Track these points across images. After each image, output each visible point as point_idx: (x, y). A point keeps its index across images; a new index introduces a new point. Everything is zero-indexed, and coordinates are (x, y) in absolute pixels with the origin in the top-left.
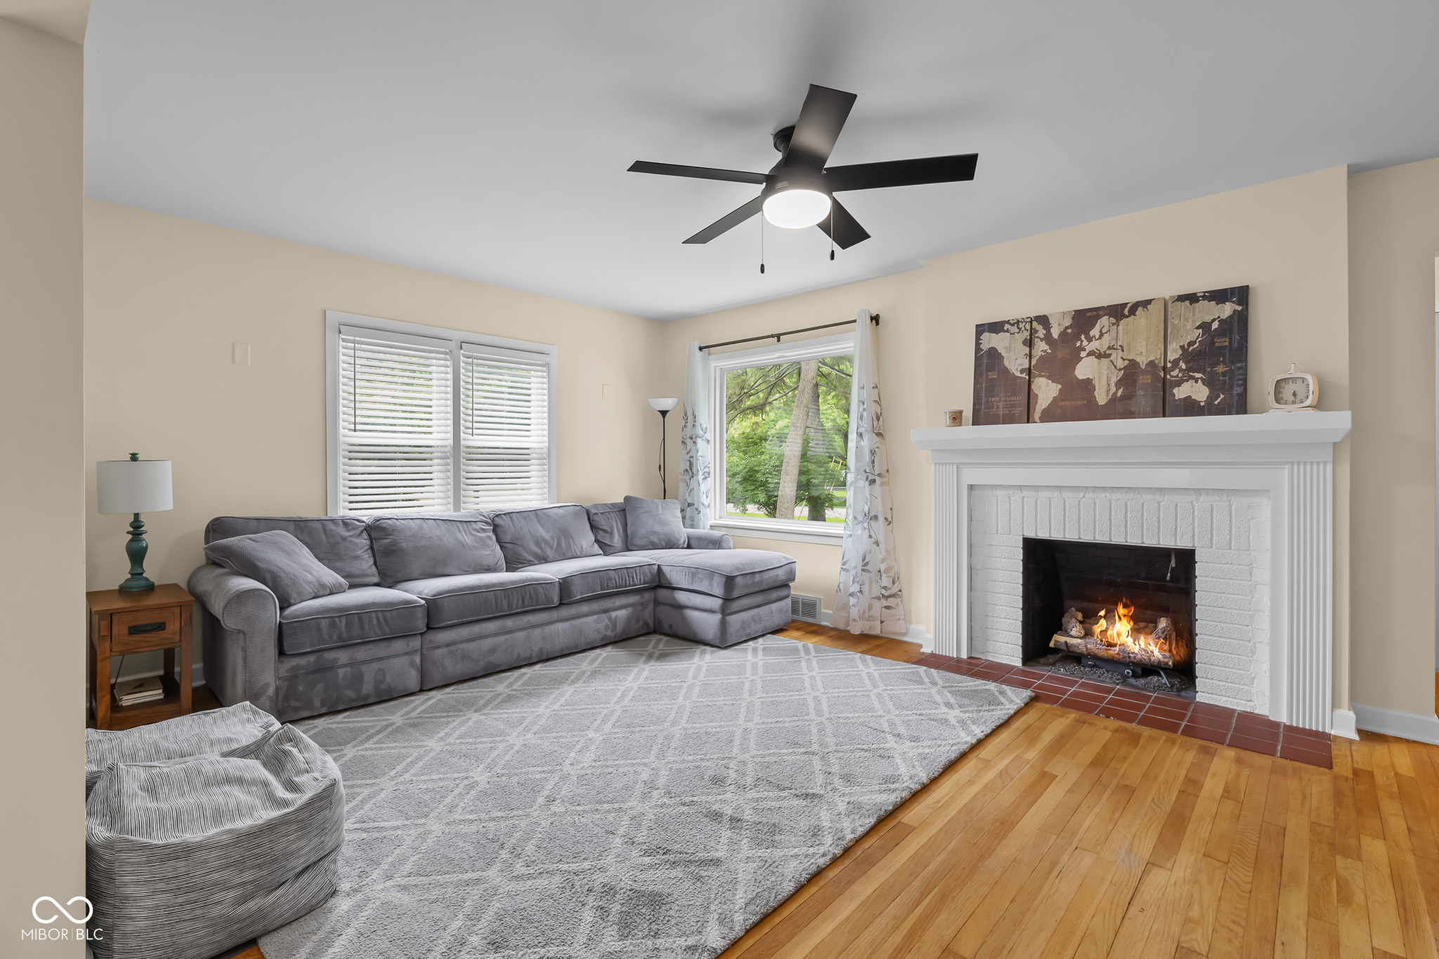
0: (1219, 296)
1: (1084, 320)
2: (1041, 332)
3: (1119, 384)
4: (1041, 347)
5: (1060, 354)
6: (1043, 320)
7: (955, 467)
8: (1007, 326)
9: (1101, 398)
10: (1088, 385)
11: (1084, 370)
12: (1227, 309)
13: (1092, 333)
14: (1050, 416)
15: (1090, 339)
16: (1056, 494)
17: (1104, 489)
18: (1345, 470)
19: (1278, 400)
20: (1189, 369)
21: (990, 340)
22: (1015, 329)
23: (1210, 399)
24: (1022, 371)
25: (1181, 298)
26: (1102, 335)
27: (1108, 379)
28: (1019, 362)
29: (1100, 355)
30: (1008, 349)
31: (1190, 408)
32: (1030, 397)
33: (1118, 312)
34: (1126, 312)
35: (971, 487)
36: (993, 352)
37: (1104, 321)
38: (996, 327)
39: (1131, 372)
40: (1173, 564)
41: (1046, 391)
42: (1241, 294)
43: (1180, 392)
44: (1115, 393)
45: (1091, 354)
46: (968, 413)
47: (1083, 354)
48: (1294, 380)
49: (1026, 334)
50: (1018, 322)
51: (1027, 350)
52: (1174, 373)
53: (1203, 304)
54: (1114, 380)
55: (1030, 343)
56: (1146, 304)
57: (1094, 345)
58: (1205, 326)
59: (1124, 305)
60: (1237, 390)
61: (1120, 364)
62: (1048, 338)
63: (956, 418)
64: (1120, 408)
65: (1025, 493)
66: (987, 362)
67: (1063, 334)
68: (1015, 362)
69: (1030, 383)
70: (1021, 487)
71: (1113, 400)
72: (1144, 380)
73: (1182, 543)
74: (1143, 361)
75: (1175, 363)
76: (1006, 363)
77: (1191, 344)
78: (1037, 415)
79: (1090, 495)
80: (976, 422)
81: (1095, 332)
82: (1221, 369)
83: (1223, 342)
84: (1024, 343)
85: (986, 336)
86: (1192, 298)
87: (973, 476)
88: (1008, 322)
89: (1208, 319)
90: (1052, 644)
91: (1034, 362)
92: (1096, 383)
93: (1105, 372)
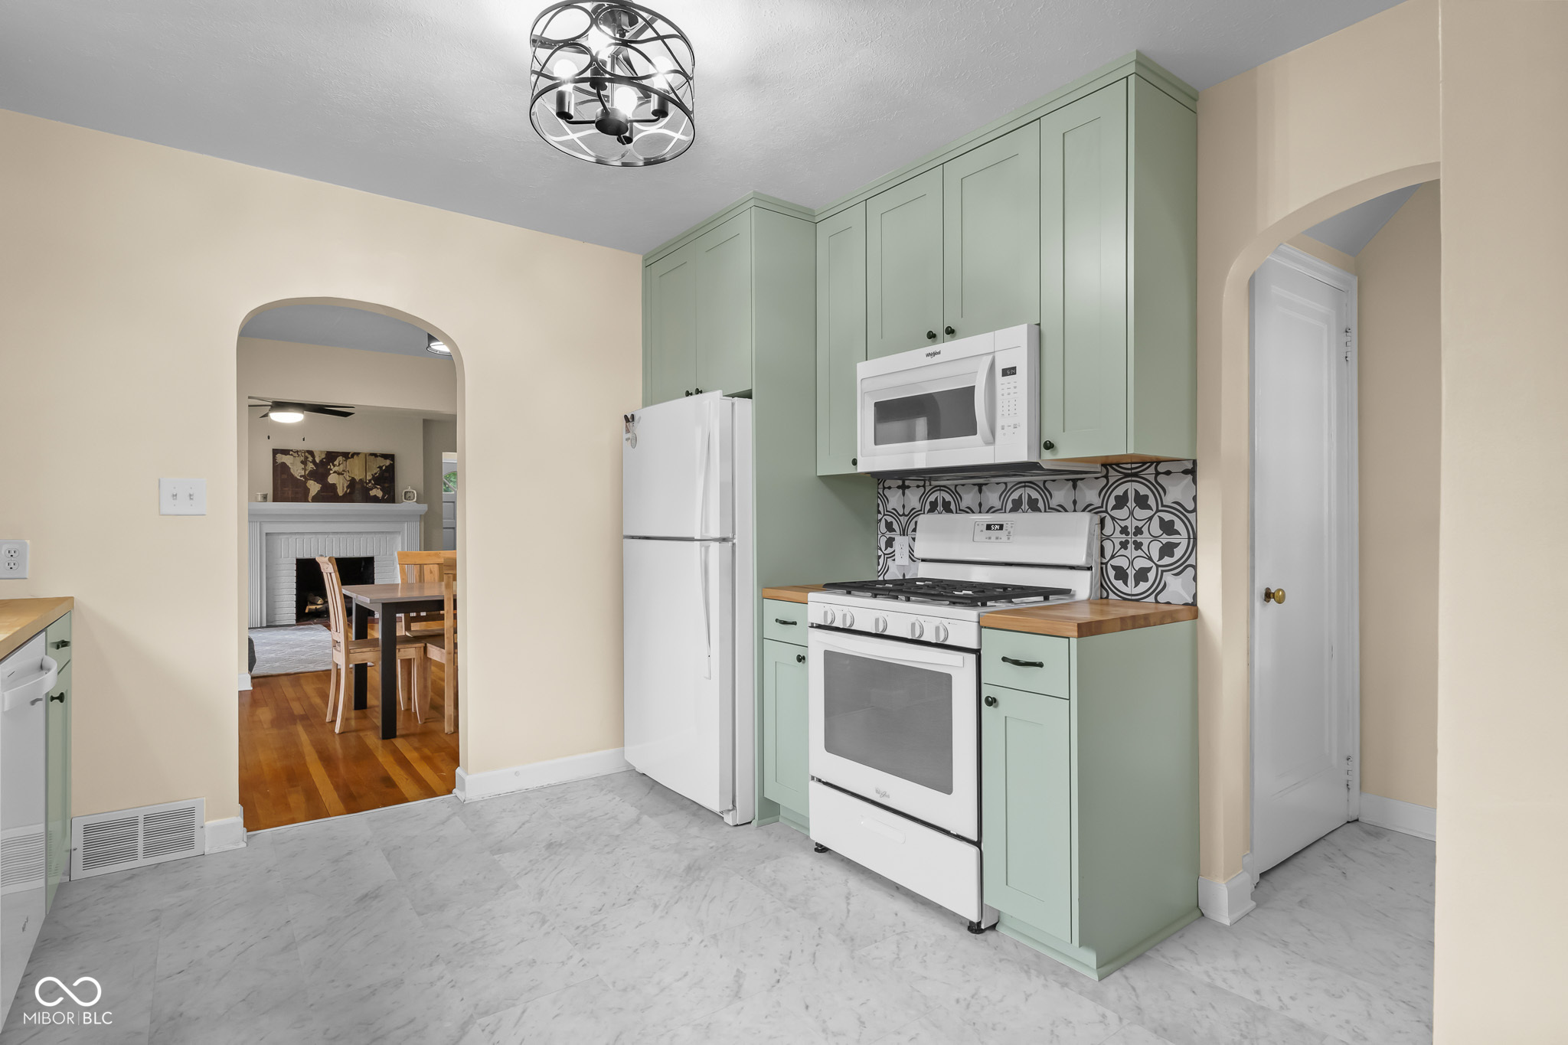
0: (385, 456)
1: (331, 456)
2: (310, 459)
3: (348, 487)
4: (311, 466)
5: (321, 470)
6: (311, 453)
7: (258, 524)
8: (291, 453)
9: (340, 493)
10: (334, 487)
11: (332, 479)
12: (388, 462)
13: (335, 463)
14: (316, 499)
15: (334, 466)
16: (314, 536)
17: (337, 533)
18: (423, 523)
19: (405, 498)
20: (375, 484)
21: (281, 458)
22: (296, 455)
23: (383, 496)
24: (301, 476)
25: (372, 454)
26: (339, 464)
27: (343, 485)
28: (299, 471)
29: (339, 474)
30: (292, 464)
31: (375, 500)
32: (307, 490)
33: (346, 455)
34: (350, 456)
35: (267, 534)
36: (284, 464)
37: (340, 458)
38: (286, 452)
39: (352, 483)
40: (363, 564)
41: (314, 487)
42: (391, 457)
43: (373, 493)
44: (346, 491)
45: (335, 472)
46: (270, 496)
47: (331, 472)
48: (410, 492)
49: (302, 458)
50: (297, 452)
51: (303, 466)
52: (370, 485)
53: (379, 458)
54: (346, 485)
55: (304, 463)
56: (358, 454)
57: (336, 469)
58: (380, 467)
59: (349, 453)
60: (392, 494)
61: (348, 478)
62: (314, 462)
63: (265, 498)
64: (348, 498)
65: (297, 536)
66: (280, 471)
67: (321, 461)
68: (297, 471)
69: (305, 482)
70: (296, 533)
71: (345, 494)
72: (358, 486)
73: (369, 555)
74: (357, 478)
75: (370, 481)
76: (292, 471)
77: (376, 474)
78: (310, 500)
79: (331, 536)
80: (275, 500)
81: (336, 463)
82: (386, 485)
83: (387, 475)
84: (302, 462)
85: (279, 456)
86: (375, 455)
87: (269, 528)
88: (292, 450)
89: (382, 465)
90: (307, 611)
91: (307, 472)
92: (338, 485)
93: (342, 481)
